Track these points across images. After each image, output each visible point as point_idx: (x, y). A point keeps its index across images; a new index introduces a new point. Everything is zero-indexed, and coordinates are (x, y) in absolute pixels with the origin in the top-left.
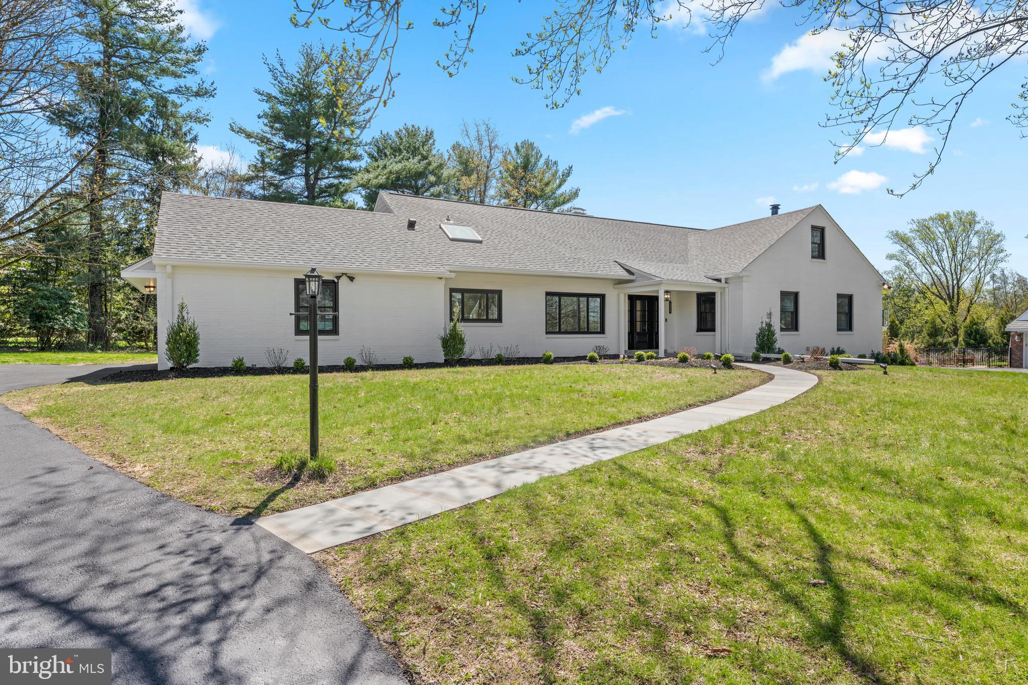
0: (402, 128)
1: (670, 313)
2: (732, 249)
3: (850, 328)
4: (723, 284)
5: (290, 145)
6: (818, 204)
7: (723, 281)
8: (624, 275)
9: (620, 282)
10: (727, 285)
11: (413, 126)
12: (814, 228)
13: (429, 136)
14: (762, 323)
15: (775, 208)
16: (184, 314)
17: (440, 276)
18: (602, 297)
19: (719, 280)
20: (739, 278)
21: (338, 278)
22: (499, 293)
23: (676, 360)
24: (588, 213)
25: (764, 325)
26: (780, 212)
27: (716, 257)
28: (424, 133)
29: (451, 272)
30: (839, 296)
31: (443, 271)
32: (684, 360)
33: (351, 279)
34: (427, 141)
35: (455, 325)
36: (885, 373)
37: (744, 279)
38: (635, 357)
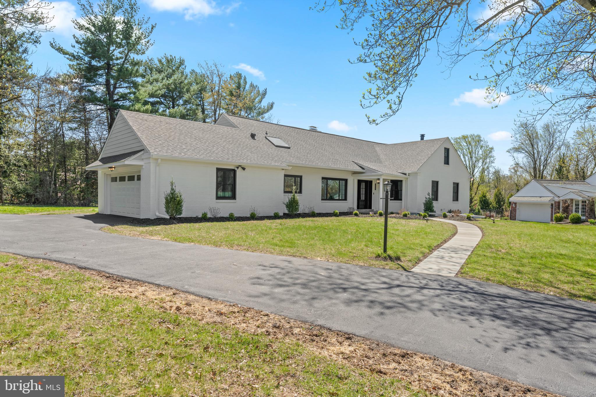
0: (163, 57)
1: (375, 190)
2: (406, 157)
3: (457, 200)
4: (407, 176)
6: (447, 137)
7: (407, 174)
8: (359, 169)
9: (355, 173)
10: (409, 177)
12: (445, 148)
13: (182, 63)
15: (422, 136)
16: (174, 187)
17: (283, 168)
18: (346, 181)
19: (405, 174)
20: (416, 174)
21: (238, 168)
22: (301, 177)
23: (402, 216)
24: (318, 130)
26: (425, 139)
27: (399, 161)
29: (288, 166)
30: (454, 183)
31: (284, 165)
32: (405, 215)
33: (244, 169)
34: (180, 66)
35: (294, 195)
36: (494, 222)
37: (418, 174)
38: (378, 213)
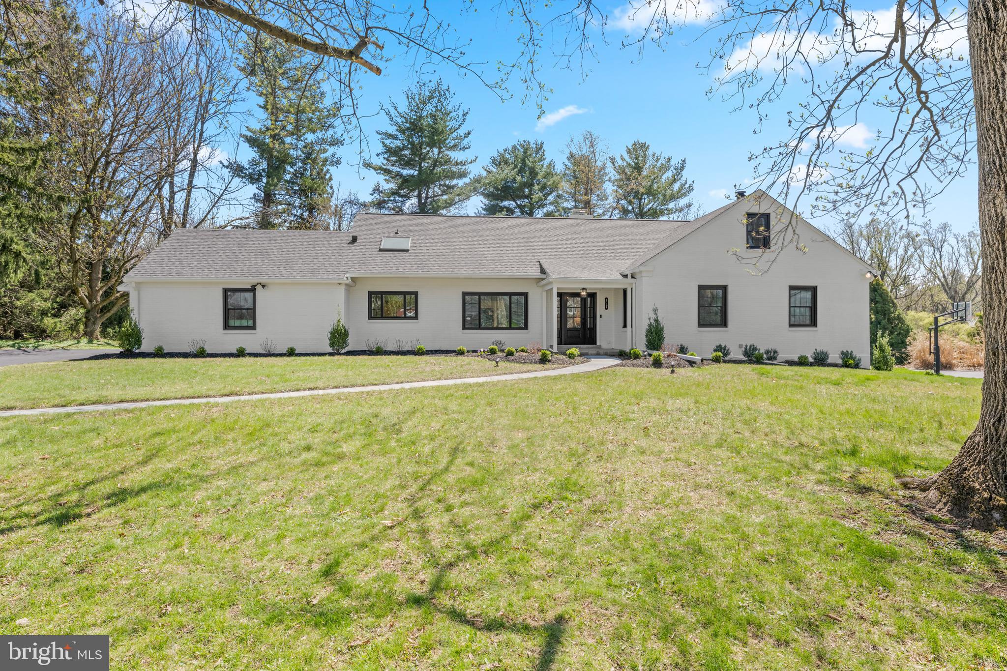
1: (606, 309)
3: (815, 324)
5: (406, 172)
10: (633, 281)
11: (525, 141)
12: (751, 214)
13: (540, 148)
14: (649, 319)
18: (526, 295)
21: (256, 286)
22: (416, 294)
25: (652, 321)
28: (534, 146)
30: (794, 288)
31: (342, 278)
37: (644, 274)
